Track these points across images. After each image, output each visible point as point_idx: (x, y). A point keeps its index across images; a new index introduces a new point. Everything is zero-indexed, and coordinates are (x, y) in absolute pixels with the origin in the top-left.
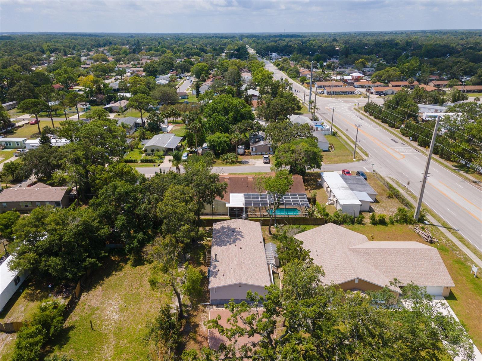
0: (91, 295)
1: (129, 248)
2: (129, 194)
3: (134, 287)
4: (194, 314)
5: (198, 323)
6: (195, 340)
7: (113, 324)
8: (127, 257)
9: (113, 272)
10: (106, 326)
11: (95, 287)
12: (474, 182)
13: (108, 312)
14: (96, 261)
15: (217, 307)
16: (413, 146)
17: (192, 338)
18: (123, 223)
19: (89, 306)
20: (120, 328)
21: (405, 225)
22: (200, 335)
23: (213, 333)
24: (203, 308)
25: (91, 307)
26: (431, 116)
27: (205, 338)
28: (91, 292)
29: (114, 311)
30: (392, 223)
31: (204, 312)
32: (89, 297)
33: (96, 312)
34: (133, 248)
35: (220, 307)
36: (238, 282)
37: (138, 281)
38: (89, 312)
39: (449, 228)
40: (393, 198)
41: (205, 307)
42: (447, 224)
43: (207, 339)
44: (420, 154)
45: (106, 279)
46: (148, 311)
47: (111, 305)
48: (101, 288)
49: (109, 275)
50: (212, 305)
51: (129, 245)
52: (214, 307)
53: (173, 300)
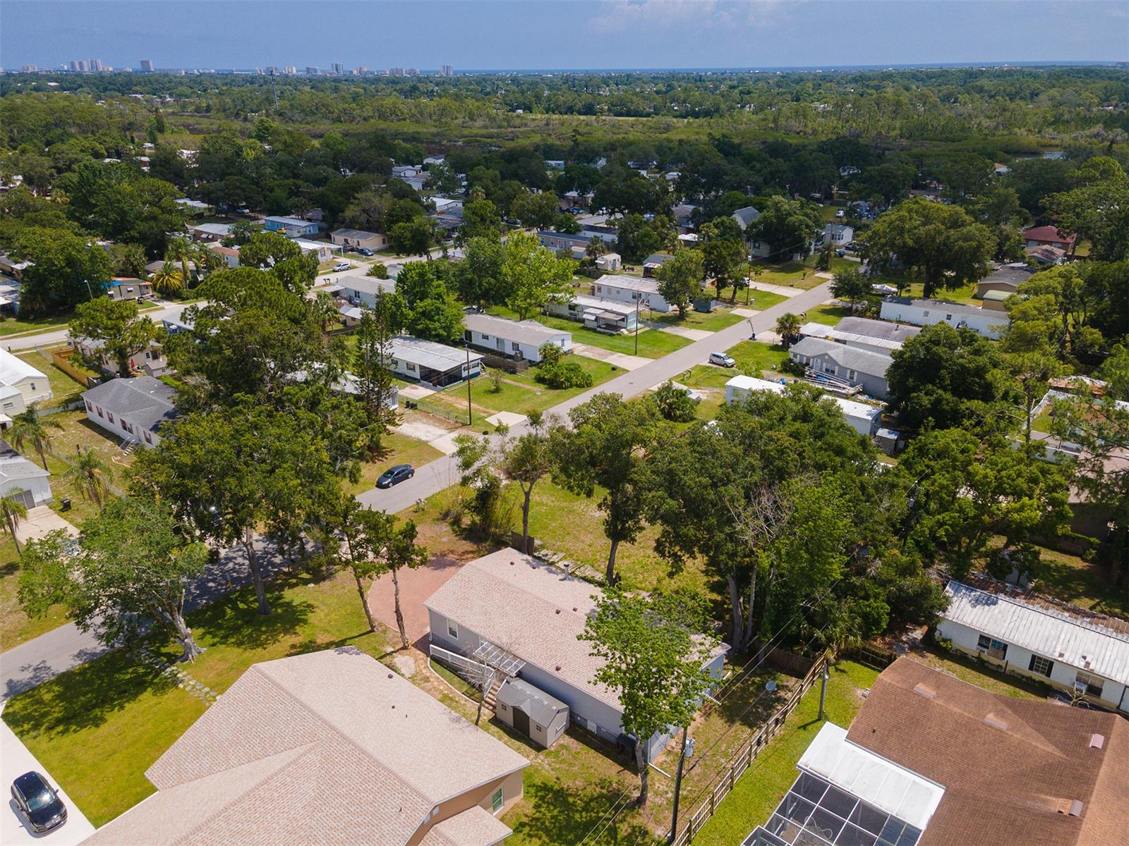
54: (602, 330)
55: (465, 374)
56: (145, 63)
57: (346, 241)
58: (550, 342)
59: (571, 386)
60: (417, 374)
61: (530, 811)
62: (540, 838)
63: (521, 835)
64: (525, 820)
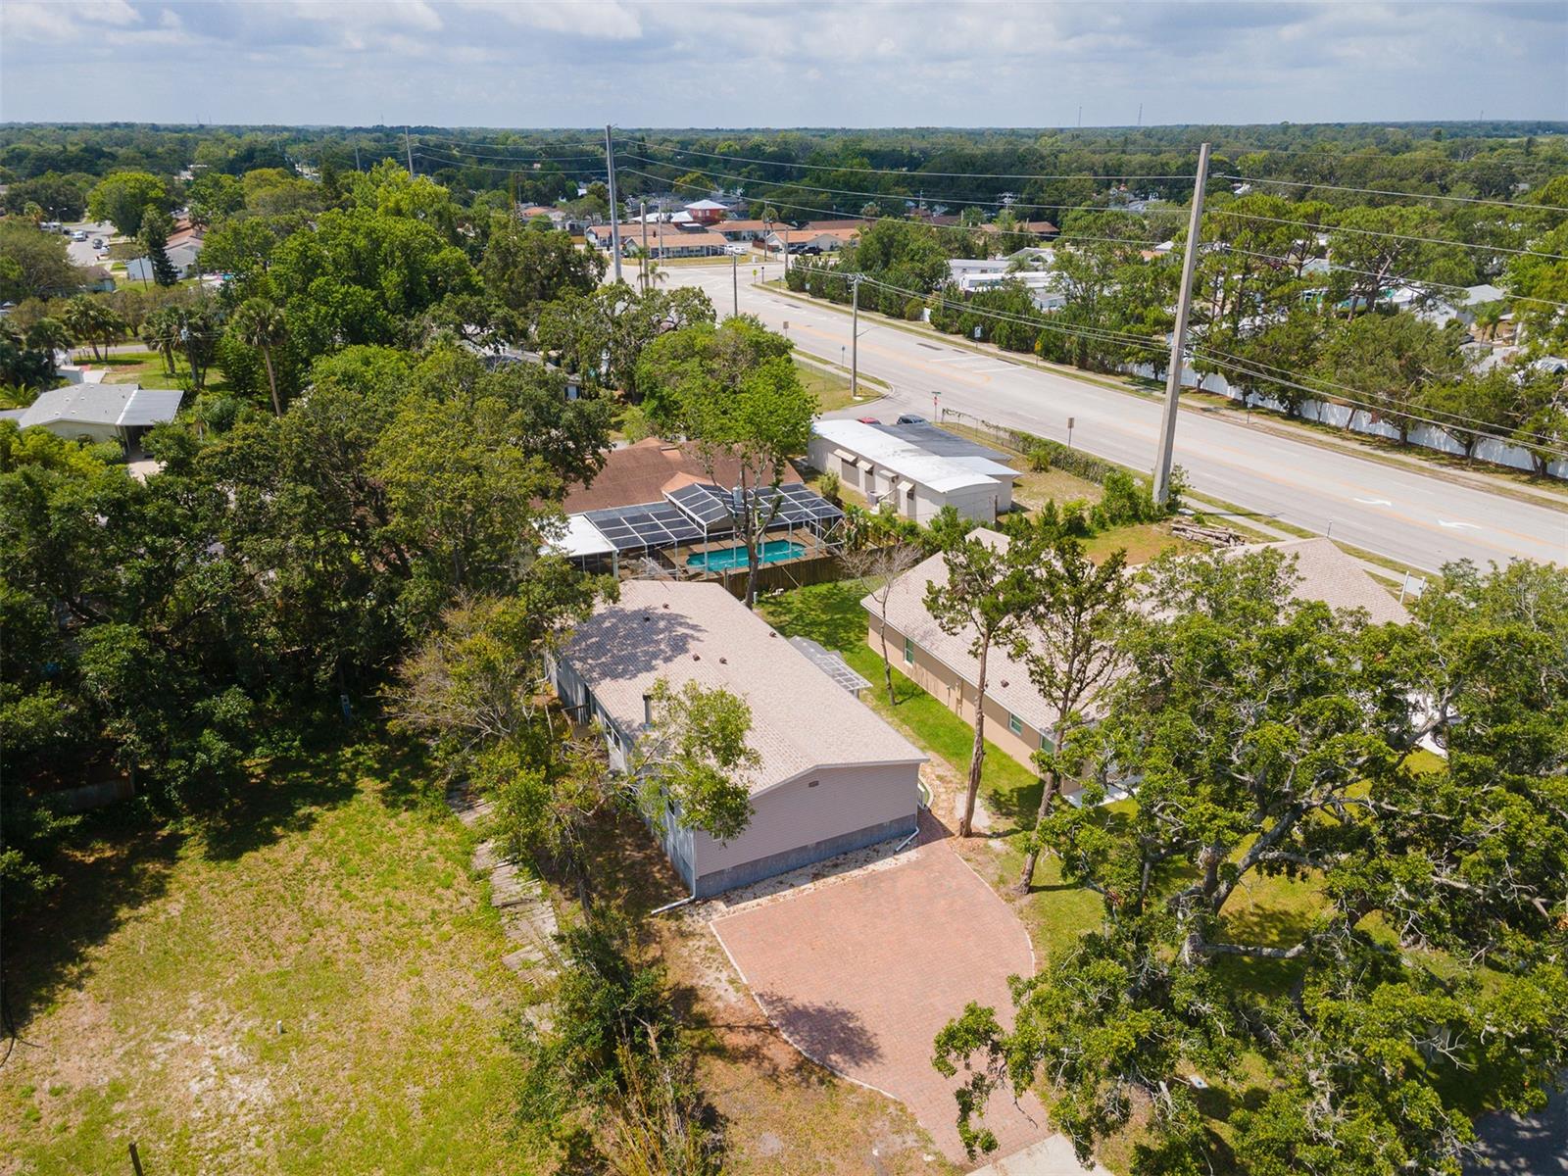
0: (39, 1042)
1: (187, 772)
2: (134, 508)
3: (278, 940)
4: (648, 957)
5: (687, 983)
6: (719, 1051)
7: (255, 1130)
8: (165, 832)
9: (115, 911)
10: (217, 1152)
11: (49, 1000)
12: (1204, 410)
13: (195, 1087)
14: (24, 863)
15: (729, 902)
16: (988, 354)
17: (704, 1052)
18: (133, 651)
19: (55, 1093)
20: (308, 1135)
21: (1138, 526)
22: (730, 1028)
23: (780, 999)
24: (673, 924)
25: (71, 1097)
26: (982, 283)
27: (758, 1029)
28: (33, 1028)
29: (223, 1070)
30: (1103, 526)
31: (684, 935)
32: (34, 1057)
33: (118, 1108)
34: (206, 768)
35: (741, 899)
36: (805, 766)
37: (282, 910)
38: (77, 1120)
39: (1249, 515)
40: (1047, 471)
41: (679, 918)
42: (1238, 508)
43: (773, 1030)
44: (1022, 367)
45: (92, 951)
46: (417, 1014)
47: (192, 1051)
48: (80, 995)
49: (101, 928)
50: (705, 898)
51: (183, 757)
52: (721, 905)
53: (513, 935)
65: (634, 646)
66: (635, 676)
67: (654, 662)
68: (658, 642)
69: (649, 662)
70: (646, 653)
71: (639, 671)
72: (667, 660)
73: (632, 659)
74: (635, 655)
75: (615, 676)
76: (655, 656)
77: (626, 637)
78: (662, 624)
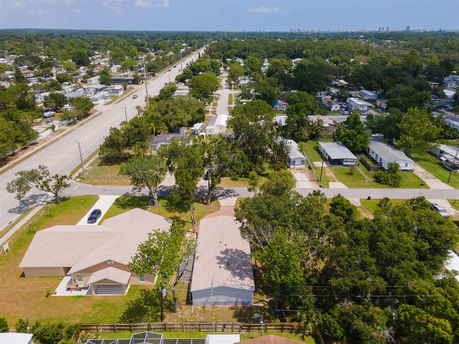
54: (448, 167)
55: (344, 163)
56: (408, 28)
57: (381, 104)
58: (397, 162)
59: (386, 184)
60: (327, 158)
61: (151, 289)
62: (142, 296)
63: (140, 292)
64: (147, 290)
65: (236, 258)
66: (241, 250)
67: (235, 251)
68: (230, 256)
69: (236, 252)
70: (235, 255)
71: (239, 251)
72: (232, 250)
73: (239, 256)
74: (237, 256)
75: (245, 253)
76: (233, 252)
77: (236, 263)
78: (226, 261)
